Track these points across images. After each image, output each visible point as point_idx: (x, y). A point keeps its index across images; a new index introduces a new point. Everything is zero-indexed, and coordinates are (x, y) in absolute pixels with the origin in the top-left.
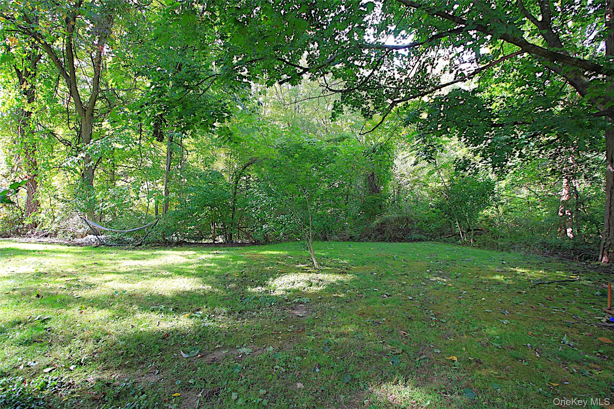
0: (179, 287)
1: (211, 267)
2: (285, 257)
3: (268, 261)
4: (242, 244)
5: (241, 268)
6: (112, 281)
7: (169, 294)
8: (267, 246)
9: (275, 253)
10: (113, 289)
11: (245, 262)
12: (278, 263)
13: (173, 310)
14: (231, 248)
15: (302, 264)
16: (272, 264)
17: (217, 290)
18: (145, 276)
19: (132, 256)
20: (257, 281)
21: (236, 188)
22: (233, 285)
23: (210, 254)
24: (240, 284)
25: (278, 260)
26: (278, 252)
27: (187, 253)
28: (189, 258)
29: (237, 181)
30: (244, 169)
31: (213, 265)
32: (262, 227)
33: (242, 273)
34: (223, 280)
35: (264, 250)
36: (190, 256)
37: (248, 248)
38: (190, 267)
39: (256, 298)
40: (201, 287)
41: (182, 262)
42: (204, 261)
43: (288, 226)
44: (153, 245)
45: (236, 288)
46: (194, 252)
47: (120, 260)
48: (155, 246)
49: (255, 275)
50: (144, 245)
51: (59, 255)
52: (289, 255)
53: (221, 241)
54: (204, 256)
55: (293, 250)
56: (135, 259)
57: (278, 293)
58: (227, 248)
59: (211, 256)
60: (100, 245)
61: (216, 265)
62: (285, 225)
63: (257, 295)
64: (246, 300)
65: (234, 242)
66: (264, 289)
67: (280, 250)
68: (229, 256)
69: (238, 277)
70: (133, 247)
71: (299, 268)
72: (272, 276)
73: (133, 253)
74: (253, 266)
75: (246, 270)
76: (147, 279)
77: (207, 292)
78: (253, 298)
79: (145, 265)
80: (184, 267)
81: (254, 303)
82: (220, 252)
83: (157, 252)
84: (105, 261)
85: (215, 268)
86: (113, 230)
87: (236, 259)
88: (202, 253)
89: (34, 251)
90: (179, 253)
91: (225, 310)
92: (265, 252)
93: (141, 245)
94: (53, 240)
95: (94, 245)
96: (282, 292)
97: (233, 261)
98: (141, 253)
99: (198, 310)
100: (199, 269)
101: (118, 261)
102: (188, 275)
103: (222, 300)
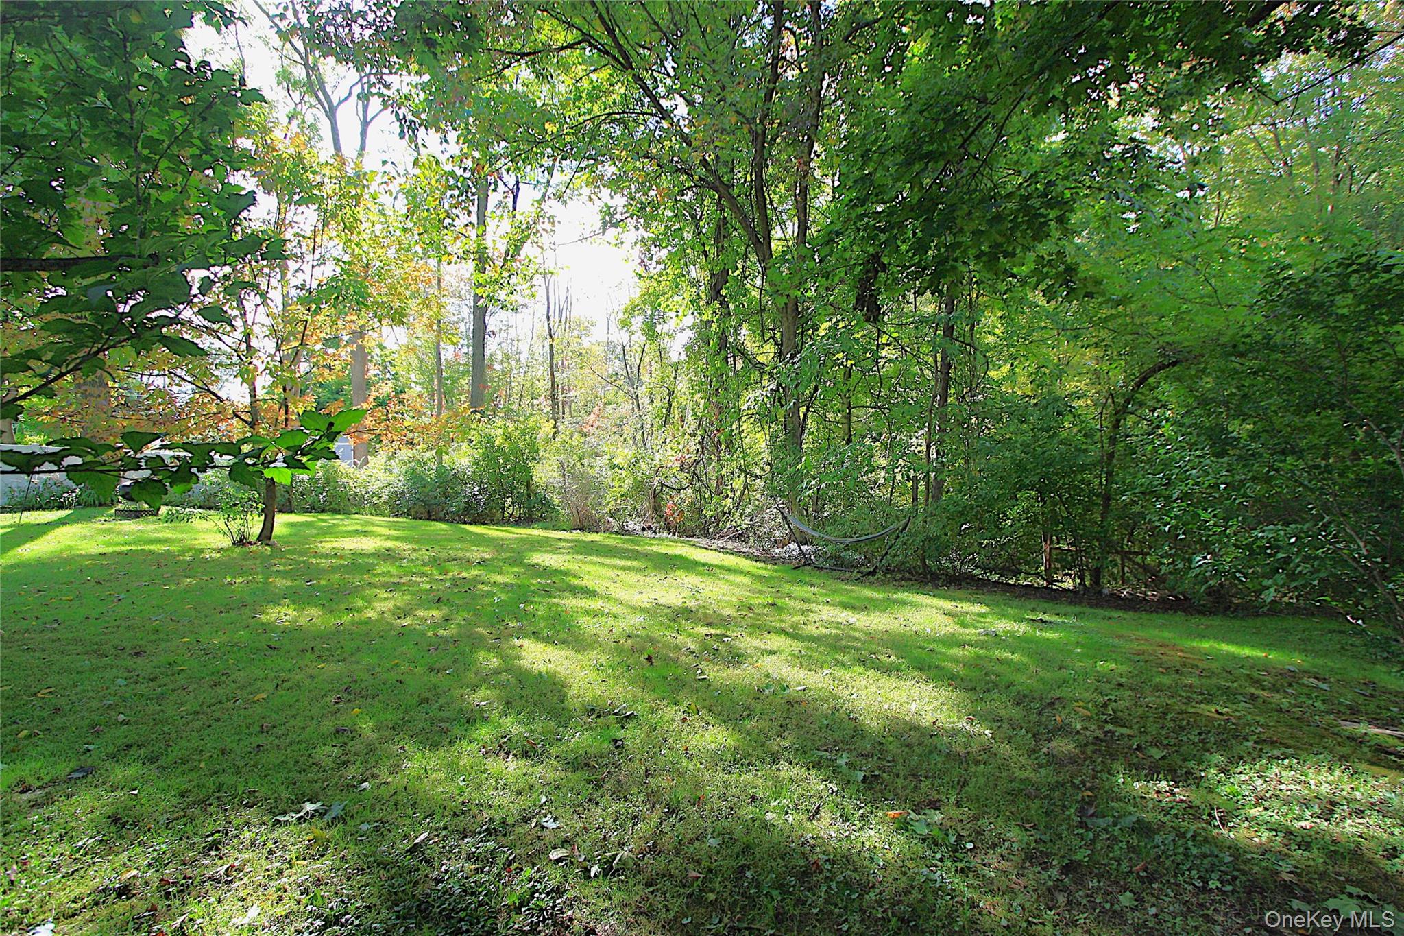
0: (905, 708)
1: (1008, 662)
2: (1291, 677)
3: (1214, 681)
4: (1132, 604)
5: (1105, 687)
6: (775, 653)
7: (874, 724)
8: (1216, 621)
9: (1246, 652)
10: (767, 676)
11: (1122, 669)
12: (1254, 698)
13: (865, 779)
14: (1088, 610)
15: (1373, 721)
16: (1230, 695)
17: (1005, 749)
18: (840, 657)
19: (844, 599)
20: (1157, 753)
21: (1113, 441)
22: (1063, 746)
23: (1022, 620)
24: (1089, 749)
25: (1257, 682)
26: (1258, 653)
27: (966, 607)
28: (964, 625)
29: (1118, 421)
30: (1138, 385)
31: (1016, 657)
32: (1190, 561)
33: (1105, 705)
34: (1034, 718)
35: (1203, 637)
36: (968, 619)
37: (1145, 616)
38: (955, 651)
39: (1143, 829)
40: (963, 723)
41: (943, 631)
42: (997, 639)
43: (1305, 568)
44: (899, 576)
45: (1072, 761)
46: (984, 609)
47: (818, 604)
48: (902, 579)
49: (1153, 729)
50: (879, 575)
51: (732, 578)
52: (1306, 672)
53: (1068, 584)
54: (1002, 626)
55: (1326, 654)
56: (845, 606)
57: (1240, 834)
58: (1077, 609)
59: (1022, 628)
60: (804, 564)
61: (1025, 660)
62: (1287, 560)
63: (1149, 816)
64: (1102, 823)
65: (1106, 591)
66: (1181, 794)
67: (1269, 646)
68: (1073, 638)
69: (1089, 718)
70: (859, 576)
71: (1358, 741)
72: (1223, 745)
73: (852, 591)
74: (1148, 690)
75: (1125, 700)
76: (843, 665)
77: (975, 747)
78: (1129, 821)
79: (859, 625)
80: (939, 648)
81: (1132, 849)
82: (1054, 618)
83: (900, 596)
84: (792, 603)
85: (1019, 668)
86: (826, 537)
87: (1098, 651)
88: (1002, 616)
89: (704, 565)
90: (947, 605)
91: (1015, 836)
92: (1206, 645)
93: (873, 573)
94: (739, 545)
95: (796, 563)
96: (1265, 835)
97: (1081, 657)
98: (868, 593)
99: (935, 805)
100: (975, 664)
101: (814, 607)
102: (940, 679)
103: (1014, 795)
